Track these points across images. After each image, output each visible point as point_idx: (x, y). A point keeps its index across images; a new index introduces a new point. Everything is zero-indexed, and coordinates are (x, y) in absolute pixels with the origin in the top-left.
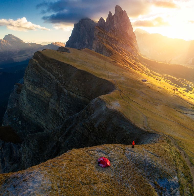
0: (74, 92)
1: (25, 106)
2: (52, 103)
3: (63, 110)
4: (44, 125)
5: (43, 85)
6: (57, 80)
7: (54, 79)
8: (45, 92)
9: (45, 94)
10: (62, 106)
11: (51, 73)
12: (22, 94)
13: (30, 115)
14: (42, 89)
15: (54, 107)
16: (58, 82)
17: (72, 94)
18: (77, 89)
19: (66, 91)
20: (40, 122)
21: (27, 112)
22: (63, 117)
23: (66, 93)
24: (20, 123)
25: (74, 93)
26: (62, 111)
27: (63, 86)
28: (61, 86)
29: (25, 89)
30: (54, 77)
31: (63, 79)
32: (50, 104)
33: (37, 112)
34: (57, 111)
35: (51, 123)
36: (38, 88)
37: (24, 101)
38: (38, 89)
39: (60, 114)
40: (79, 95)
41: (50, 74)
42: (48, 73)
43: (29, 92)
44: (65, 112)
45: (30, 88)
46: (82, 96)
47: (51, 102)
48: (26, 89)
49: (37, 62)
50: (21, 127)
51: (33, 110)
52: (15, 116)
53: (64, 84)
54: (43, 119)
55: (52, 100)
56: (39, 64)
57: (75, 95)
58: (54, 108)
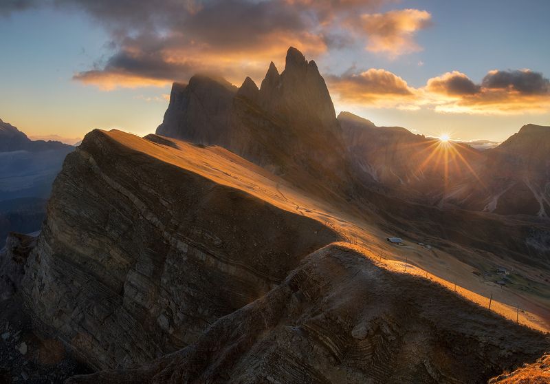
0: (211, 251)
1: (45, 294)
2: (132, 286)
3: (173, 305)
4: (103, 358)
5: (107, 229)
6: (151, 214)
7: (144, 210)
8: (112, 252)
9: (110, 258)
10: (170, 294)
11: (135, 194)
12: (38, 256)
13: (57, 323)
14: (103, 240)
15: (138, 299)
16: (155, 219)
17: (201, 256)
18: (217, 242)
19: (183, 247)
20: (90, 347)
21: (48, 315)
22: (171, 331)
23: (182, 252)
24: (23, 348)
25: (208, 253)
26: (168, 309)
27: (171, 233)
28: (166, 234)
29: (50, 238)
30: (143, 204)
31: (171, 212)
32: (127, 289)
33: (81, 316)
34: (152, 311)
35: (127, 351)
36: (90, 236)
37: (41, 279)
38: (90, 240)
39: (163, 321)
40: (227, 263)
41: (131, 196)
42: (125, 192)
43: (60, 251)
44: (178, 314)
45: (65, 238)
46: (232, 264)
47: (132, 282)
48: (52, 241)
49: (91, 159)
50: (26, 363)
51: (68, 306)
52: (7, 326)
53: (177, 227)
54: (98, 338)
55: (133, 277)
56: (97, 167)
57: (212, 261)
58: (139, 301)
